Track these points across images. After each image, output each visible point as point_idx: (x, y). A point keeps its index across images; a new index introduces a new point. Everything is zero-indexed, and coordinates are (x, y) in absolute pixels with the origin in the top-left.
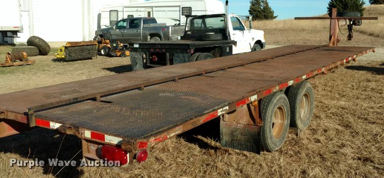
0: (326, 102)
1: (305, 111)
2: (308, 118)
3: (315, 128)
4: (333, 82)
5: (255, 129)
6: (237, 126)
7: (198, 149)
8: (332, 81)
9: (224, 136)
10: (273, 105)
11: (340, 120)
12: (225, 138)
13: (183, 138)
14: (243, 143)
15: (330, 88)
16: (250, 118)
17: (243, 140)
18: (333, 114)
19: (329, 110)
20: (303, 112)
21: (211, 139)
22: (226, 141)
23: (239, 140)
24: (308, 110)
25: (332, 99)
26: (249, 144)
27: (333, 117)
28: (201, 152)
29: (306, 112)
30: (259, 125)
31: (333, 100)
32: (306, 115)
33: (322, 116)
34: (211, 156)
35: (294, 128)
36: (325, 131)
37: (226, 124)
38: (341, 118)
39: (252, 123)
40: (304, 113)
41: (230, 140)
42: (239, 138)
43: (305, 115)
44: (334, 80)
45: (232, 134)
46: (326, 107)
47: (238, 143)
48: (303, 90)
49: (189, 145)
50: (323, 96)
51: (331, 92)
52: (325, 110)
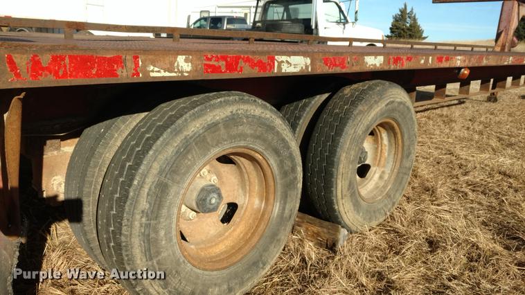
0: (463, 154)
1: (383, 172)
2: (388, 195)
3: (402, 229)
4: (492, 117)
8: (488, 115)
10: (178, 141)
11: (490, 208)
15: (481, 127)
18: (474, 186)
19: (466, 174)
20: (377, 176)
24: (392, 171)
25: (481, 149)
27: (471, 195)
29: (386, 177)
31: (483, 151)
32: (384, 187)
33: (441, 190)
35: (327, 223)
36: (433, 244)
38: (495, 203)
40: (381, 177)
43: (382, 184)
44: (492, 114)
46: (460, 166)
48: (371, 107)
50: (461, 140)
51: (481, 133)
52: (455, 173)
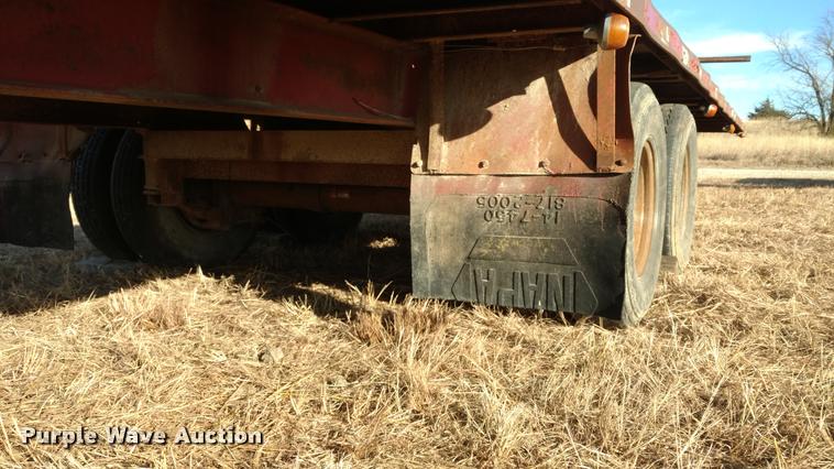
5: (591, 194)
6: (495, 189)
7: (313, 319)
9: (430, 245)
12: (433, 254)
13: (253, 287)
14: (524, 268)
16: (564, 144)
17: (526, 252)
21: (363, 288)
22: (436, 266)
23: (505, 257)
26: (557, 273)
28: (324, 328)
30: (615, 168)
34: (366, 340)
37: (440, 188)
39: (579, 166)
41: (460, 260)
42: (503, 247)
45: (469, 231)
47: (499, 271)
49: (274, 307)
